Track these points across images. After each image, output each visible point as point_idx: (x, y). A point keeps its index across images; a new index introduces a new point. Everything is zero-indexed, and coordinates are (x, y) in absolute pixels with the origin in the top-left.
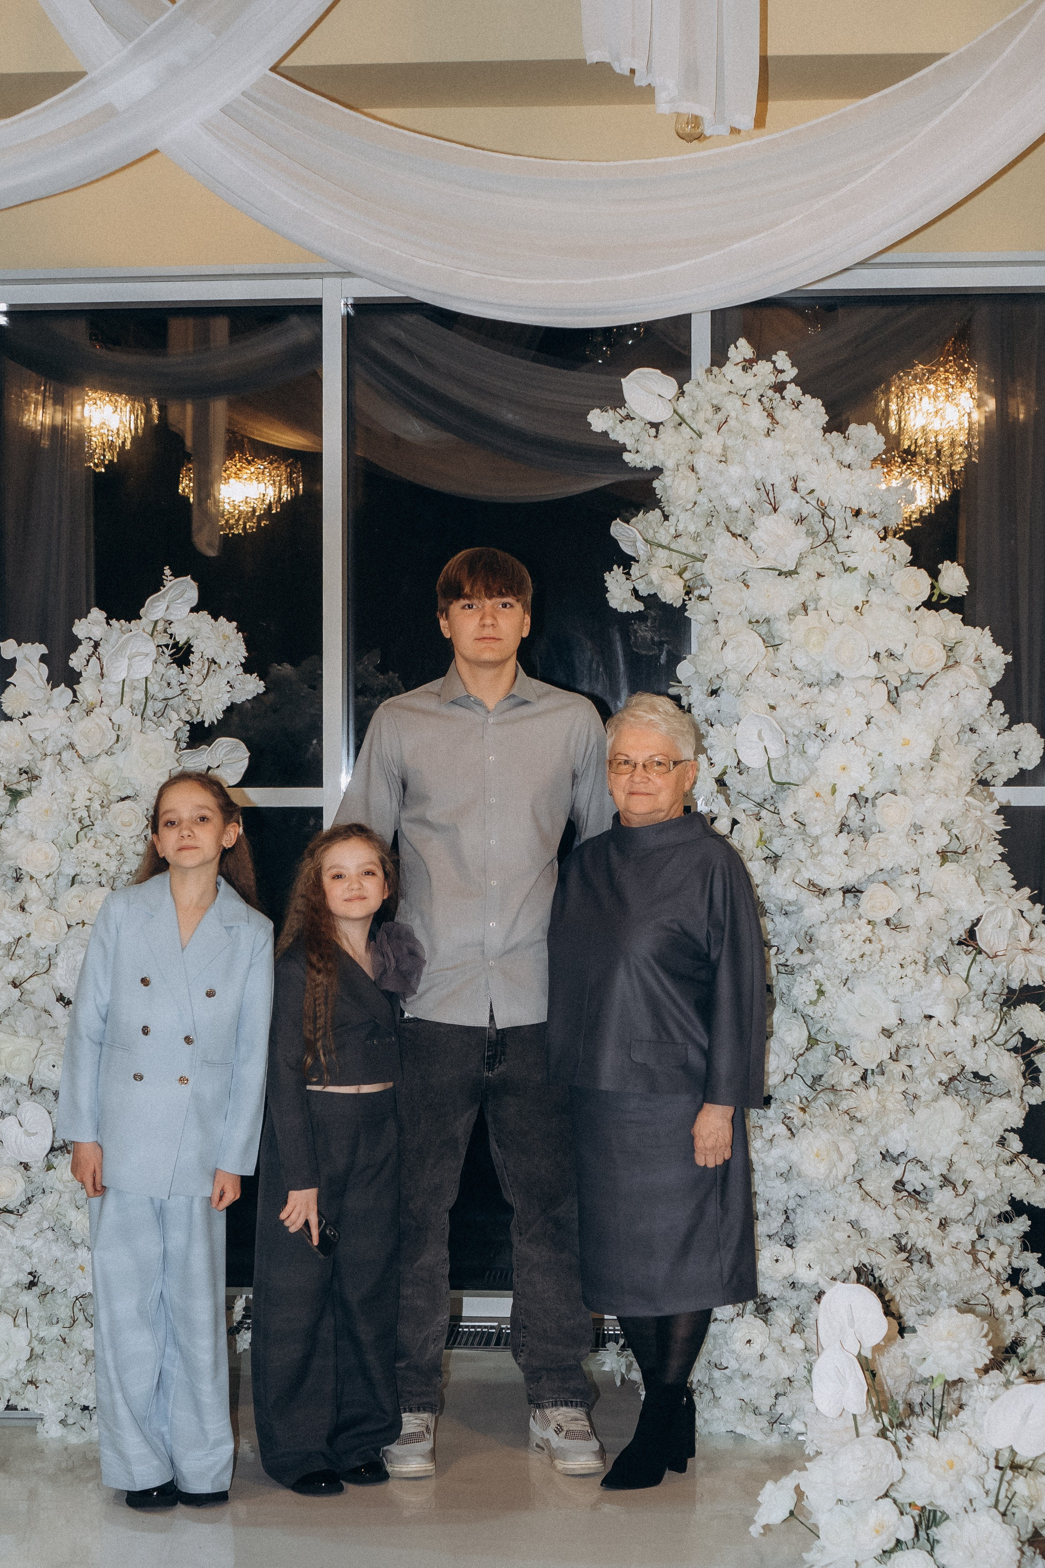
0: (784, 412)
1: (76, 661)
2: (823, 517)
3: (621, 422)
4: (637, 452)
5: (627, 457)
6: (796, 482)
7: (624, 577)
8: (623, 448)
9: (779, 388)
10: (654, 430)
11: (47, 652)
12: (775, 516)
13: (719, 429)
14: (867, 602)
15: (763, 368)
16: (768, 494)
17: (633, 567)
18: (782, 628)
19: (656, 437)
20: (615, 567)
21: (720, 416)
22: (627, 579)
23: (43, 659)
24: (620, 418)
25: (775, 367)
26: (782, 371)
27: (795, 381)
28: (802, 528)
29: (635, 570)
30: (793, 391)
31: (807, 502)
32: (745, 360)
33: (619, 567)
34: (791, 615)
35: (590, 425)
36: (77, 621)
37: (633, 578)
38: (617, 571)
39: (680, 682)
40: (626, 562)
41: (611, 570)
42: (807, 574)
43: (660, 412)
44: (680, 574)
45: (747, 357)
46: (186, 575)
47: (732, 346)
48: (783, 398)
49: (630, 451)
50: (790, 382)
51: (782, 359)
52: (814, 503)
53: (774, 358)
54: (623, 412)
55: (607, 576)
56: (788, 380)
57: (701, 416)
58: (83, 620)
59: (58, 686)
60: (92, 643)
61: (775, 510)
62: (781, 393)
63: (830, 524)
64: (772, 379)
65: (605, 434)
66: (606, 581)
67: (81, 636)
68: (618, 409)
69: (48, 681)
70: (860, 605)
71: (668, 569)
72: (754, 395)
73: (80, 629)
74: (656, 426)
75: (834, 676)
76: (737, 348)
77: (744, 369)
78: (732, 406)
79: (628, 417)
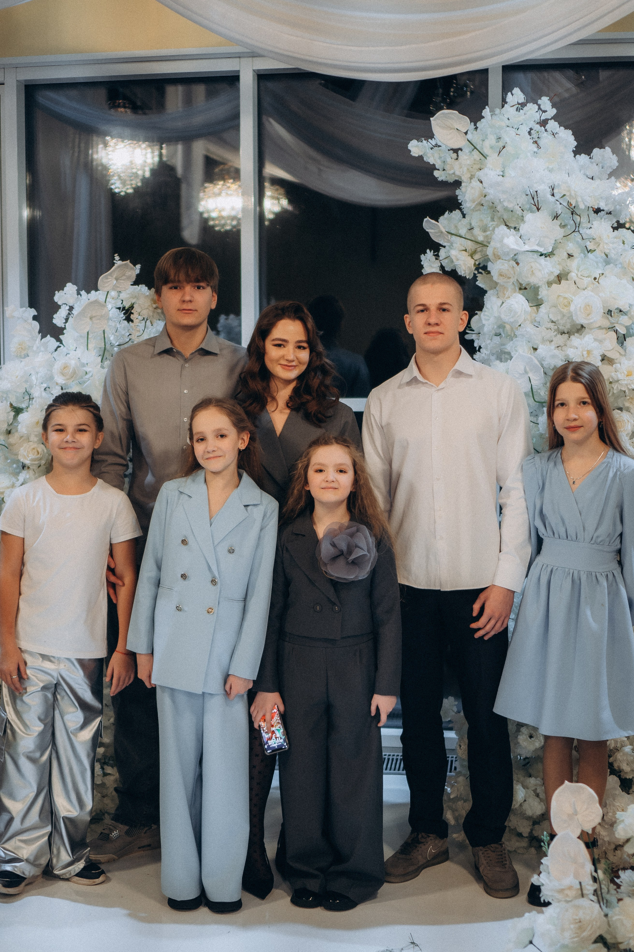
0: (546, 139)
1: (58, 319)
2: (572, 214)
3: (432, 149)
4: (444, 170)
5: (436, 173)
6: (553, 190)
7: (434, 258)
8: (434, 167)
9: (543, 123)
10: (455, 154)
11: (36, 314)
12: (538, 214)
13: (500, 153)
14: (603, 274)
15: (531, 108)
16: (533, 199)
17: (441, 250)
18: (543, 293)
19: (457, 159)
20: (428, 251)
21: (501, 144)
22: (436, 259)
23: (35, 318)
24: (432, 146)
25: (539, 108)
26: (545, 111)
27: (555, 118)
28: (557, 222)
29: (442, 253)
30: (553, 125)
31: (561, 204)
32: (519, 104)
33: (431, 251)
34: (550, 284)
35: (410, 151)
36: (56, 292)
37: (441, 258)
38: (430, 254)
39: (473, 331)
40: (436, 247)
41: (425, 253)
42: (562, 254)
43: (458, 142)
44: (472, 256)
45: (520, 102)
46: (127, 260)
47: (509, 94)
48: (546, 130)
49: (438, 170)
50: (551, 119)
51: (545, 102)
52: (565, 204)
53: (540, 102)
54: (433, 142)
55: (422, 257)
56: (550, 118)
57: (487, 143)
58: (61, 291)
59: (46, 336)
60: (68, 308)
61: (538, 209)
62: (545, 127)
63: (577, 219)
64: (537, 116)
65: (421, 158)
66: (421, 261)
67: (60, 303)
68: (430, 140)
69: (39, 332)
70: (598, 277)
71: (464, 252)
72: (524, 130)
73: (59, 297)
74: (456, 151)
75: (579, 327)
76: (512, 95)
77: (518, 110)
78: (508, 136)
79: (437, 146)
